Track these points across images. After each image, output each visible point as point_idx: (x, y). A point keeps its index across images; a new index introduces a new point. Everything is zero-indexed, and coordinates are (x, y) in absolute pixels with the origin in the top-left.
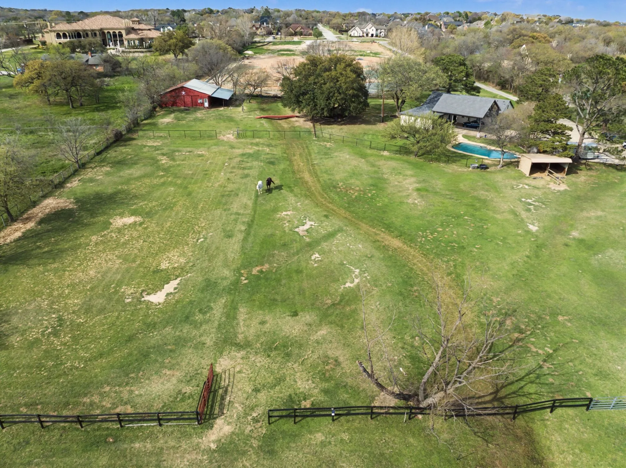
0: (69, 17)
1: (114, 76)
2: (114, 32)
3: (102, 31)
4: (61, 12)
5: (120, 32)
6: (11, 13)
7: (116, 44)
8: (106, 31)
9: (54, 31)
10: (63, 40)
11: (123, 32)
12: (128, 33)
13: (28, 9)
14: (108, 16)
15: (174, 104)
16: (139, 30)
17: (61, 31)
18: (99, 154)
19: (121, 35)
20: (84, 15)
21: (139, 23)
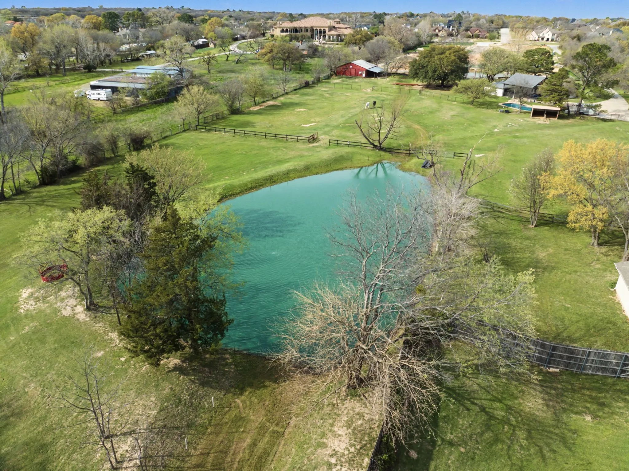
0: (292, 18)
1: (313, 57)
2: (320, 29)
3: (312, 28)
4: (286, 14)
5: (324, 29)
6: (249, 15)
7: (319, 38)
8: (315, 28)
9: (281, 27)
10: (285, 34)
11: (327, 29)
12: (330, 31)
13: (261, 12)
14: (318, 17)
15: (344, 73)
16: (339, 28)
17: (285, 27)
18: (295, 90)
19: (324, 32)
20: (303, 16)
21: (339, 23)
